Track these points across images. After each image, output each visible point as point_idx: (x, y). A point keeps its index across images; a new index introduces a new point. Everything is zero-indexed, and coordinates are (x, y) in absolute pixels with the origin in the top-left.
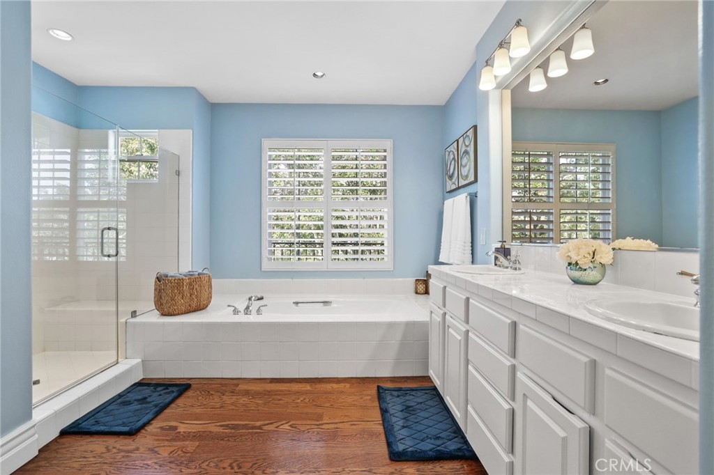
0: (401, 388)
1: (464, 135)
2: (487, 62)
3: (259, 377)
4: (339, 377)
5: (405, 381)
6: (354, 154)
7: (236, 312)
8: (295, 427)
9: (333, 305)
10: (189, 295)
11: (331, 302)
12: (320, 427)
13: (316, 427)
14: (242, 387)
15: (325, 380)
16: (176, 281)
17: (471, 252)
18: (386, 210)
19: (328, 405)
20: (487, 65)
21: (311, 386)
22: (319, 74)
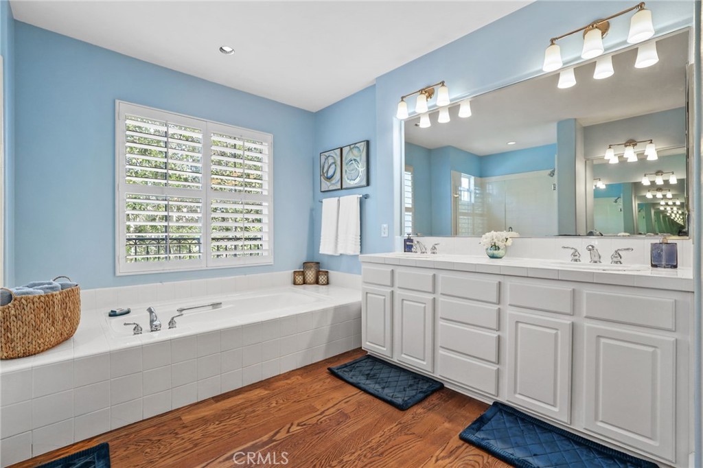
0: (345, 364)
1: (353, 146)
2: (402, 98)
3: (196, 401)
4: (281, 373)
5: (338, 359)
6: (232, 142)
7: (137, 330)
8: (305, 425)
9: (223, 307)
10: (61, 318)
11: (221, 303)
12: (324, 415)
13: (321, 416)
14: (187, 418)
15: (272, 380)
16: (42, 299)
17: (360, 243)
18: (266, 204)
19: (305, 397)
20: (402, 100)
21: (266, 389)
22: (227, 49)
